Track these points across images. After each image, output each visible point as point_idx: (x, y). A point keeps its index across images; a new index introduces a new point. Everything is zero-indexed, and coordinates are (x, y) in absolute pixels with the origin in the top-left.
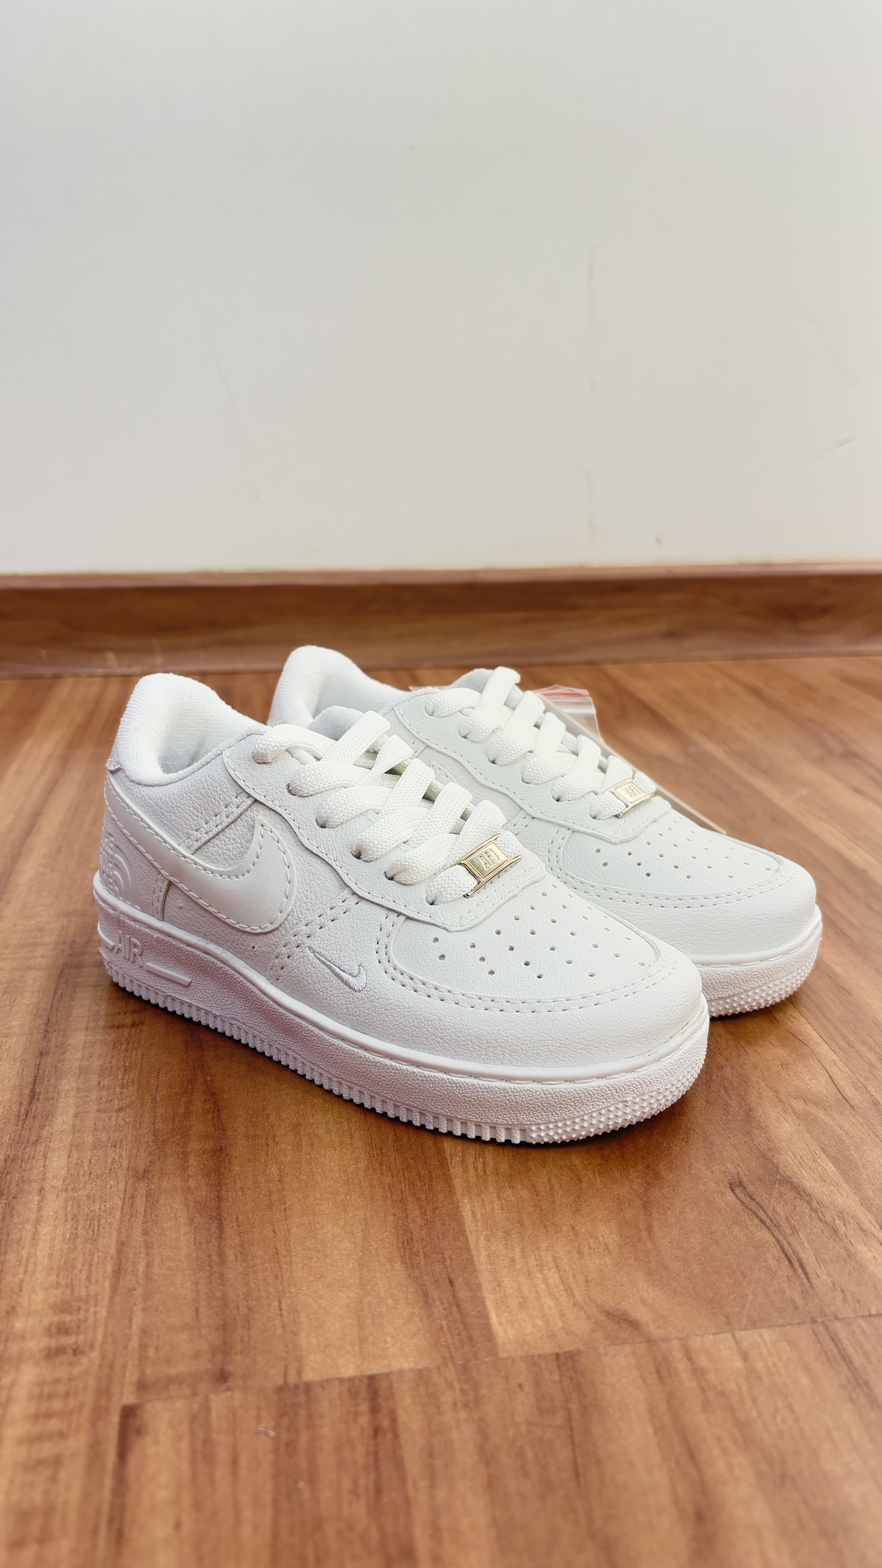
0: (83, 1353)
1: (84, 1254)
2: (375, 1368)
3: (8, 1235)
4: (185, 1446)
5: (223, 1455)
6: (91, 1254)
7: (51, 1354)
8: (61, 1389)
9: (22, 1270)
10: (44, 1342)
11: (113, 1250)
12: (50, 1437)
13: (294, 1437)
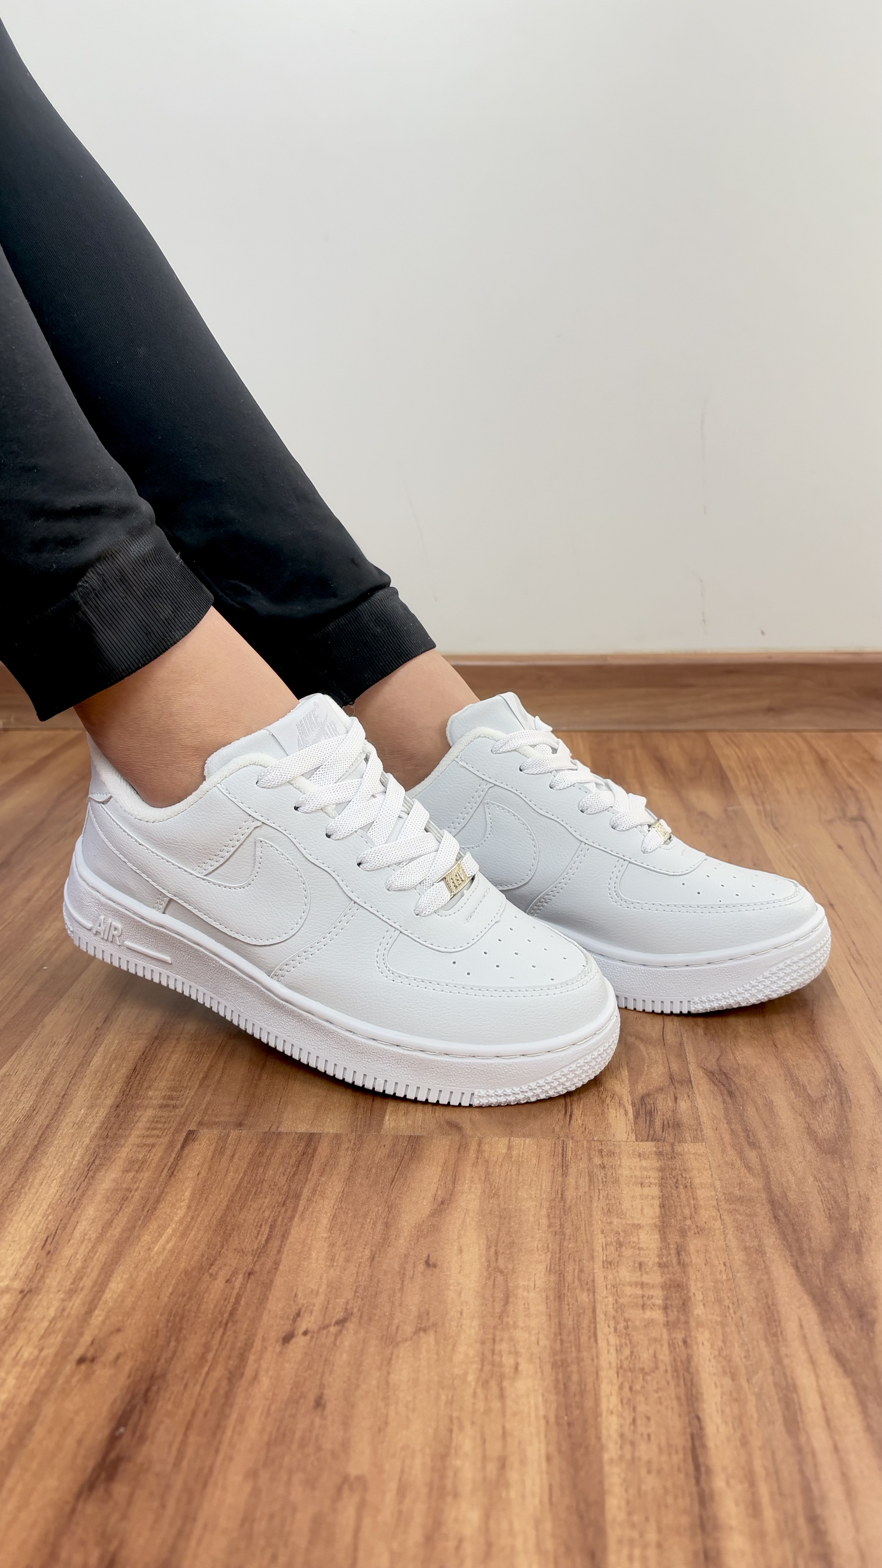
0: (177, 1108)
1: (191, 1068)
2: (315, 1130)
3: (156, 1056)
4: (212, 1148)
5: (228, 1153)
7: (161, 1107)
8: (163, 1120)
9: (158, 1072)
10: (161, 1101)
12: (153, 1136)
13: (264, 1150)
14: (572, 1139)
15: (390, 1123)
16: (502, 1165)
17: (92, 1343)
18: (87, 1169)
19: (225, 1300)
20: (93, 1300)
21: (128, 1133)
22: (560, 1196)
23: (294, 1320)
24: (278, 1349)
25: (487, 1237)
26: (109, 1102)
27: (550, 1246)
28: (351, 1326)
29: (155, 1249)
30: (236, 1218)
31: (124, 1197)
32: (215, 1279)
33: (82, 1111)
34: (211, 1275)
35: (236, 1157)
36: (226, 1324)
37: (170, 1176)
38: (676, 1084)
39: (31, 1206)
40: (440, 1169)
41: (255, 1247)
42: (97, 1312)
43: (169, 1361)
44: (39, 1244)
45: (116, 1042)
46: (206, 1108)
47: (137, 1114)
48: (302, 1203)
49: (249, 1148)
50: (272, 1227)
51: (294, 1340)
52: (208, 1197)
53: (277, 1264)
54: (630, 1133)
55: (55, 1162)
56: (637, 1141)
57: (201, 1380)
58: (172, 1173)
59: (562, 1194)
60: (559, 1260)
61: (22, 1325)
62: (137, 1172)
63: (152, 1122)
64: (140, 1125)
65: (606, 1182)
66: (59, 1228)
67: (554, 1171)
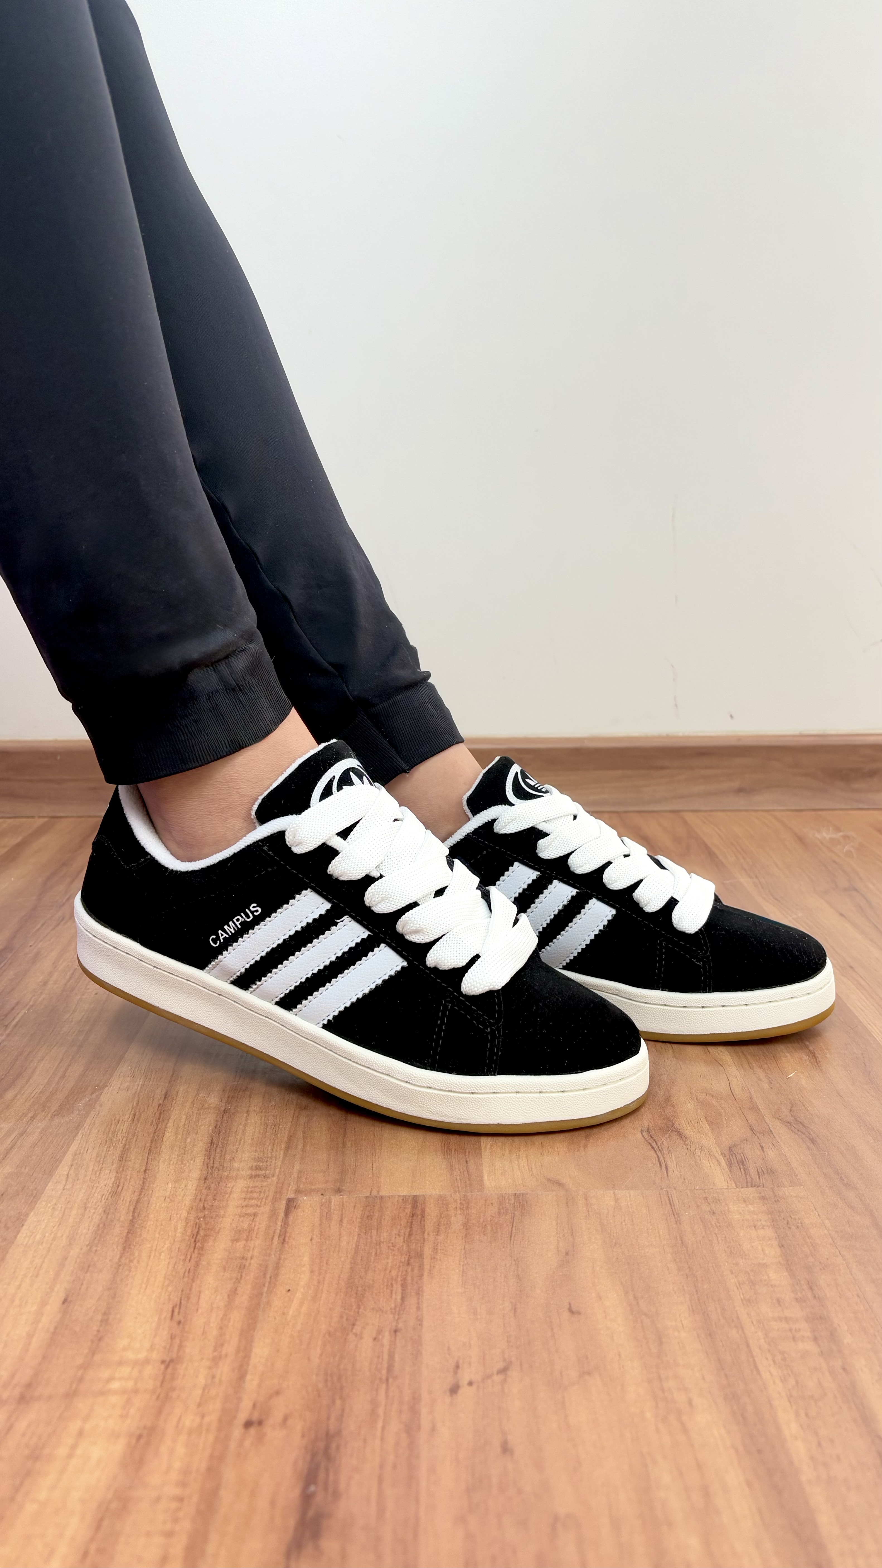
0: (268, 1177)
1: (270, 1139)
2: (418, 1193)
3: (230, 1130)
4: (317, 1214)
5: (336, 1217)
6: (274, 1140)
7: (251, 1177)
8: (257, 1190)
9: (237, 1143)
10: (249, 1172)
11: (286, 1139)
12: (252, 1206)
13: (372, 1214)
14: (675, 1189)
15: (490, 1183)
16: (614, 1216)
17: (254, 1406)
18: (193, 1240)
19: (378, 1357)
20: (241, 1366)
21: (224, 1203)
22: (680, 1242)
23: (455, 1373)
24: (448, 1399)
25: (622, 1283)
26: (196, 1174)
27: (686, 1288)
28: (514, 1373)
29: (291, 1313)
30: (364, 1279)
31: (241, 1265)
32: (361, 1338)
33: (170, 1185)
34: (356, 1335)
35: (345, 1221)
36: (387, 1380)
37: (283, 1243)
38: (758, 1135)
39: (146, 1279)
40: (554, 1223)
41: (393, 1306)
42: (249, 1377)
43: (340, 1418)
44: (166, 1314)
45: (184, 1117)
46: (298, 1177)
47: (227, 1186)
48: (427, 1262)
49: (355, 1212)
50: (404, 1286)
51: (460, 1392)
52: (327, 1260)
53: (420, 1321)
54: (729, 1181)
55: (157, 1235)
56: (737, 1188)
57: (379, 1433)
58: (284, 1240)
59: (682, 1240)
60: (699, 1300)
61: (174, 1395)
62: (247, 1240)
63: (247, 1192)
64: (235, 1196)
65: (720, 1226)
66: (183, 1298)
67: (666, 1220)
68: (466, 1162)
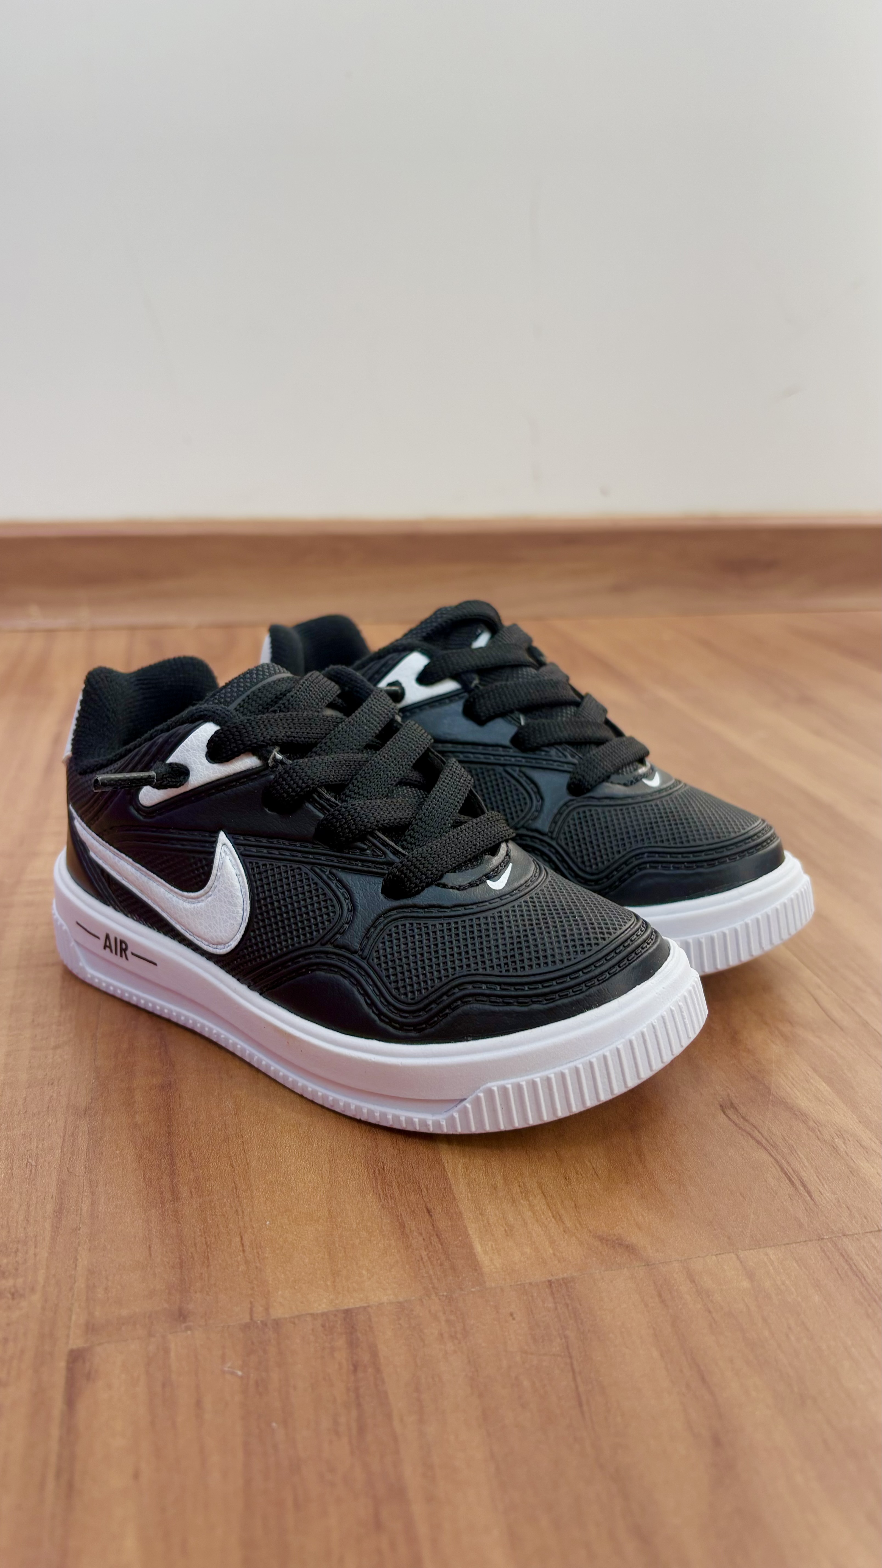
0: (22, 1296)
2: (350, 1302)
5: (184, 1398)
6: (29, 1194)
11: (53, 1190)
14: (844, 1233)
15: (491, 1260)
16: (764, 1319)
35: (208, 1406)
37: (69, 1499)
48: (419, 1512)
49: (227, 1376)
52: (185, 1546)
68: (429, 1211)
